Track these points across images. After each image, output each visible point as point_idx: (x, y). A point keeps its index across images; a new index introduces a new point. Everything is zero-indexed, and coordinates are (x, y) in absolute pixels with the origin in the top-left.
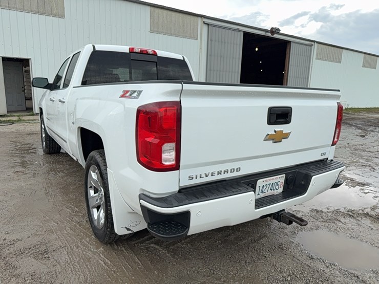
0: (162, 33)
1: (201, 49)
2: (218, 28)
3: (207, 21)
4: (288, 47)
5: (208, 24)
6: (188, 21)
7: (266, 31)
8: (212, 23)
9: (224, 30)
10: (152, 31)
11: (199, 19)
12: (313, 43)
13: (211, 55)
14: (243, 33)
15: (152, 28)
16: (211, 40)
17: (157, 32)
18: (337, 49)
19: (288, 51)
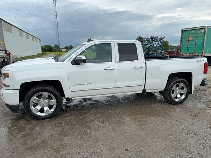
18: (10, 25)
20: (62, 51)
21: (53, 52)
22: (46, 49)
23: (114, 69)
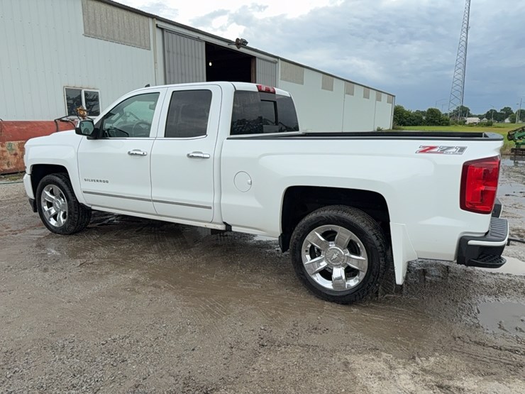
0: (101, 38)
1: (155, 63)
2: (174, 35)
3: (161, 24)
4: (253, 64)
5: (162, 29)
6: (136, 22)
7: (229, 42)
8: (167, 27)
9: (182, 38)
10: (87, 34)
11: (150, 20)
12: (277, 60)
13: (169, 72)
14: (204, 43)
15: (87, 30)
16: (168, 52)
17: (95, 37)
18: (299, 67)
19: (253, 68)
20: (467, 123)
21: (439, 125)
22: (424, 118)
23: (143, 155)
